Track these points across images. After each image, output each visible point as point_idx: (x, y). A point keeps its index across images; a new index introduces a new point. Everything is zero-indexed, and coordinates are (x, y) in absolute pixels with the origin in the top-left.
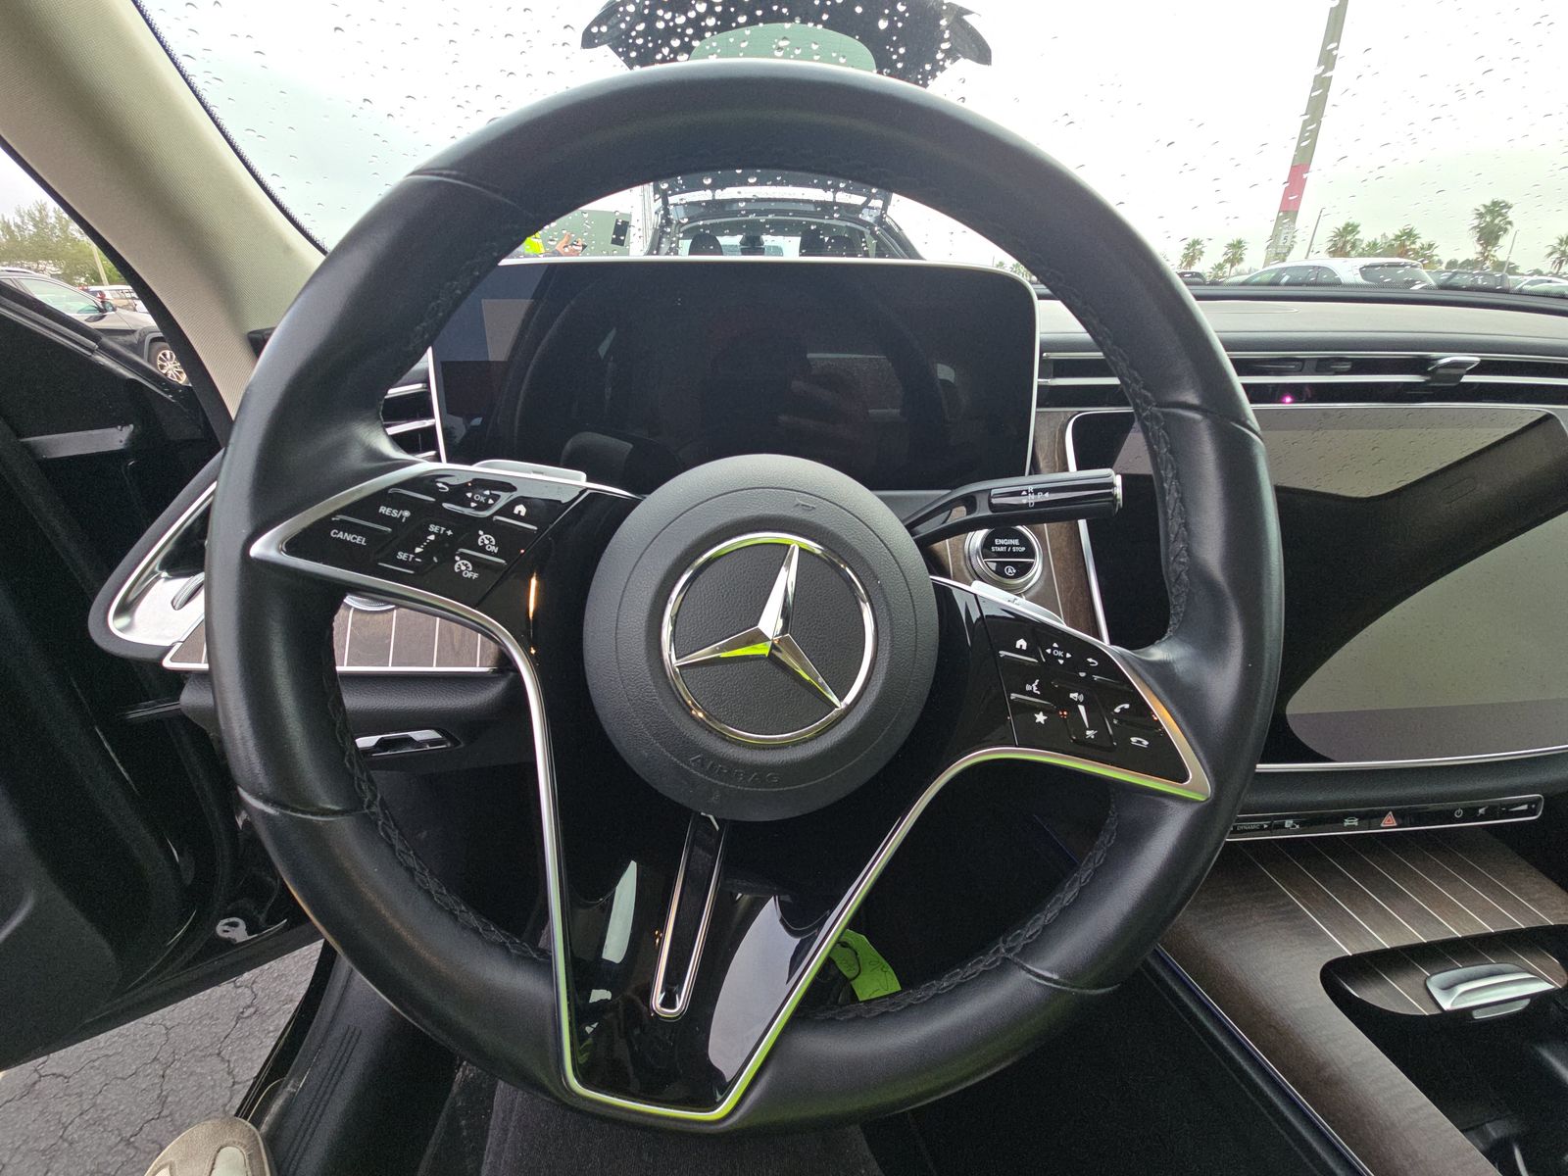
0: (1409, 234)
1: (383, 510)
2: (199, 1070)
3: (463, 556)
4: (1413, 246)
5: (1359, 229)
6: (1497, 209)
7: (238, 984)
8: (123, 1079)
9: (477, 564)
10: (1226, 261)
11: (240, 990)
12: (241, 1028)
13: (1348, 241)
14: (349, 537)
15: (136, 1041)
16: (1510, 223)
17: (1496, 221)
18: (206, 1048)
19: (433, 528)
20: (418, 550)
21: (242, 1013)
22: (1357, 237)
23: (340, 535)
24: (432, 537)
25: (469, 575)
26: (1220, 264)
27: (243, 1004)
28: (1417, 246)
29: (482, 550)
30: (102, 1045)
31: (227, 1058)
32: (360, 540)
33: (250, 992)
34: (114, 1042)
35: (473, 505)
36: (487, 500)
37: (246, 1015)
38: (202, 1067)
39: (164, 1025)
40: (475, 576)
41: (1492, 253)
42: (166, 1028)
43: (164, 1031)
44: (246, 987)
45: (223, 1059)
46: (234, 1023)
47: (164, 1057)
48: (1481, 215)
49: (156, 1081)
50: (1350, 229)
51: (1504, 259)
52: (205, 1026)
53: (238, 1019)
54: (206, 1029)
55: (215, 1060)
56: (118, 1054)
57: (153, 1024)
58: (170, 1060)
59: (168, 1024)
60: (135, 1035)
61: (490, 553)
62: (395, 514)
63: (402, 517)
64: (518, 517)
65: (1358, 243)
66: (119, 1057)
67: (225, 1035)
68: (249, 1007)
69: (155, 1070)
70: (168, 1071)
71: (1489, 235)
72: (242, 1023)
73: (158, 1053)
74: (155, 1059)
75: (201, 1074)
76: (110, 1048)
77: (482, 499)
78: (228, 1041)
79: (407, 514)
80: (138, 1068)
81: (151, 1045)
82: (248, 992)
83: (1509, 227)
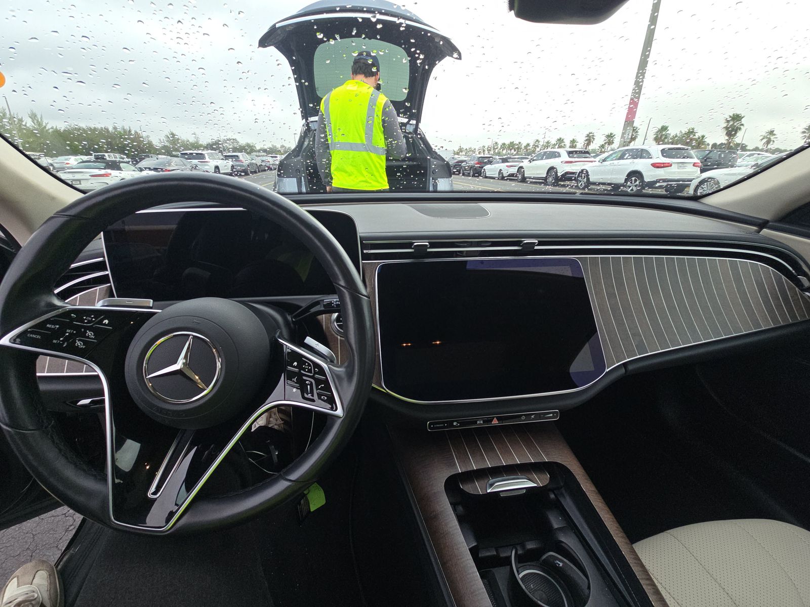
0: (691, 132)
1: (48, 326)
2: (48, 553)
3: (79, 340)
4: (694, 137)
5: (668, 128)
6: (737, 118)
7: (67, 515)
8: (14, 557)
9: (85, 343)
10: (605, 143)
11: (67, 518)
12: (67, 535)
13: (664, 135)
14: (34, 336)
15: (19, 540)
16: (742, 125)
17: (735, 124)
18: (51, 544)
19: (68, 331)
20: (61, 339)
21: (68, 528)
22: (667, 132)
23: (31, 336)
24: (67, 334)
25: (82, 347)
26: (602, 145)
27: (68, 524)
28: (697, 137)
29: (88, 337)
30: (4, 542)
31: (60, 548)
32: (38, 337)
33: (72, 519)
34: (10, 541)
35: (86, 321)
36: (92, 319)
37: (70, 529)
38: (49, 552)
39: (32, 534)
40: (84, 347)
41: (733, 140)
42: (33, 535)
43: (32, 536)
44: (70, 516)
45: (59, 549)
46: (64, 533)
47: (31, 547)
48: (728, 121)
49: (28, 558)
50: (664, 128)
51: (740, 142)
52: (50, 534)
53: (66, 531)
54: (51, 536)
55: (55, 549)
56: (11, 546)
57: (27, 533)
58: (35, 549)
59: (34, 533)
60: (19, 537)
61: (91, 339)
62: (53, 327)
63: (56, 328)
64: (105, 324)
65: (668, 135)
66: (11, 547)
67: (60, 538)
68: (71, 525)
69: (27, 553)
70: (34, 554)
71: (731, 131)
72: (68, 533)
73: (29, 546)
74: (28, 548)
75: (48, 555)
76: (8, 543)
77: (90, 319)
78: (61, 541)
79: (57, 326)
80: (20, 553)
81: (26, 542)
82: (71, 519)
83: (742, 127)
